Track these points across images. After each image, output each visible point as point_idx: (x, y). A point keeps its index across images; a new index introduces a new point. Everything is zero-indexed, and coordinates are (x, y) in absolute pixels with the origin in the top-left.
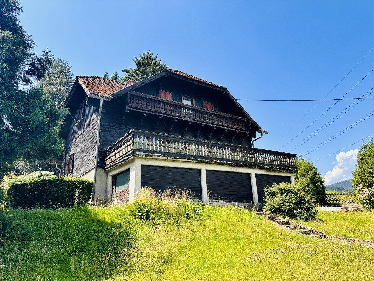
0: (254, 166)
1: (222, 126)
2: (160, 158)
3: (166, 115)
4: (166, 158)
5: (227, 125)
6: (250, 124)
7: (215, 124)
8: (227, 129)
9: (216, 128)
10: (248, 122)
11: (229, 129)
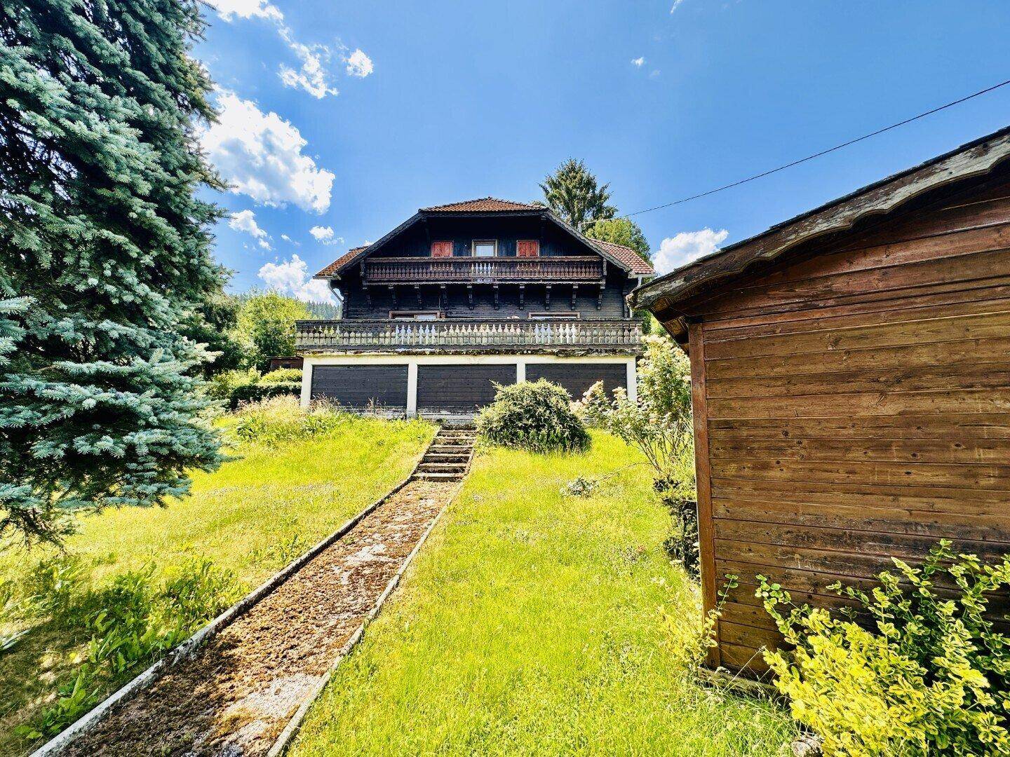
0: (520, 350)
1: (539, 280)
2: (335, 354)
3: (427, 281)
4: (344, 353)
5: (550, 277)
6: (605, 265)
7: (523, 280)
8: (550, 284)
9: (525, 285)
10: (601, 263)
11: (554, 283)
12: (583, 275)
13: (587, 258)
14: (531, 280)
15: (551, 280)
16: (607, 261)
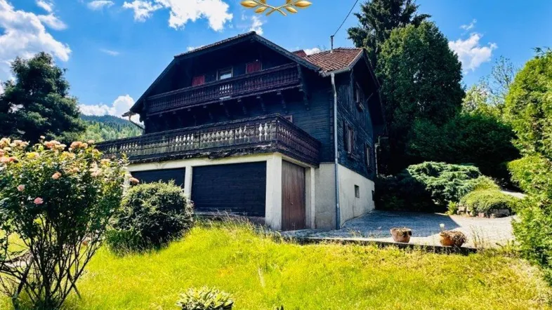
0: (185, 156)
1: (251, 93)
5: (259, 89)
6: (299, 69)
7: (239, 95)
8: (259, 95)
9: (241, 98)
10: (296, 68)
11: (261, 93)
12: (285, 82)
13: (286, 66)
14: (246, 94)
15: (260, 91)
16: (300, 65)
